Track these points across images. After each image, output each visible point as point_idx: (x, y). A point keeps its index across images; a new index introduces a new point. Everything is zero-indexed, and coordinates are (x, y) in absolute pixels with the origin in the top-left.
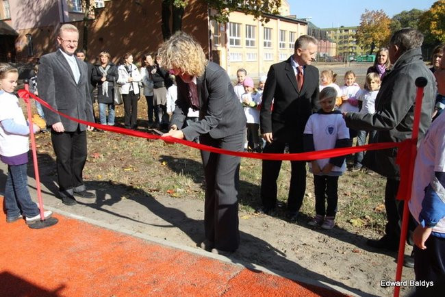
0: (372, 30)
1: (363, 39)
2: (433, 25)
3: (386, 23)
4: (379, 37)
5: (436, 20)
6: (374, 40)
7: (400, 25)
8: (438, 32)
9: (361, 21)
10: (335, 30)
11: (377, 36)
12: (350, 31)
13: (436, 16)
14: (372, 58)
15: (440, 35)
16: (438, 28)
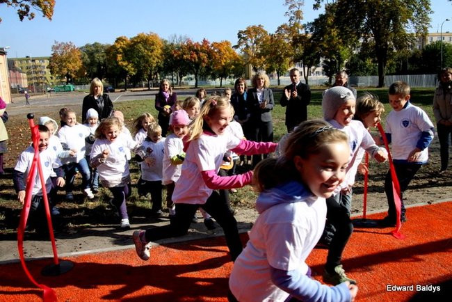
0: (65, 61)
1: (58, 69)
2: (119, 57)
3: (77, 54)
4: (73, 67)
5: (120, 53)
6: (68, 70)
7: (87, 56)
8: (125, 64)
9: (53, 52)
10: (21, 60)
11: (70, 66)
12: (37, 62)
13: (120, 49)
14: (70, 87)
15: (126, 66)
16: (124, 61)
